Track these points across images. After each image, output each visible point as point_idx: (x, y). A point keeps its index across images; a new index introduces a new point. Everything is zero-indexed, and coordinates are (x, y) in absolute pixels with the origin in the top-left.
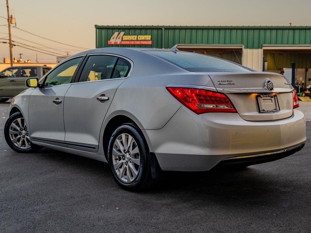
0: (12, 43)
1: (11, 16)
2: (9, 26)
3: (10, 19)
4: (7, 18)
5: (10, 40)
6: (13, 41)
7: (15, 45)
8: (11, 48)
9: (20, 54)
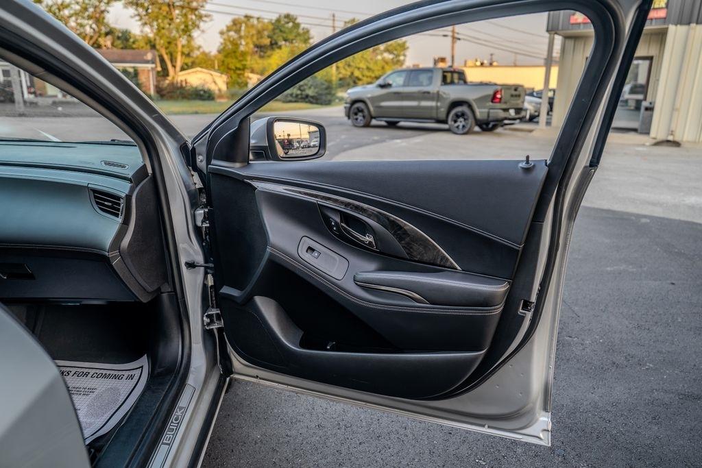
0: (456, 35)
5: (453, 31)
6: (458, 33)
7: (459, 39)
8: (453, 43)
9: (492, 55)
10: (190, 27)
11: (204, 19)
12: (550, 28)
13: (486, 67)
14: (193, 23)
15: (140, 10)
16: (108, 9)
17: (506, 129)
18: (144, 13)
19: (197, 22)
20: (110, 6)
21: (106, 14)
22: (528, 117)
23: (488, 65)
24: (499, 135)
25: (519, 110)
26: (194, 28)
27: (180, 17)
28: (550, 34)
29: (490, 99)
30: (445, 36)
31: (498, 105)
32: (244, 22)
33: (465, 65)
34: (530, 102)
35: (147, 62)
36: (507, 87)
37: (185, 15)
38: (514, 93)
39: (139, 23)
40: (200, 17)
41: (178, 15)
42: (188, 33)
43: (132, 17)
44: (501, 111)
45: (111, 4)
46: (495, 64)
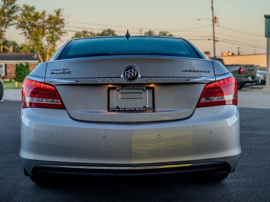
0: (216, 39)
1: (215, 17)
2: (214, 25)
3: (215, 20)
4: (212, 18)
5: (214, 37)
6: (217, 38)
7: (218, 41)
8: (214, 43)
9: (239, 48)
10: (55, 39)
11: (63, 34)
12: (267, 35)
13: (235, 56)
14: (56, 37)
15: (26, 30)
16: (6, 30)
17: (248, 88)
18: (27, 32)
19: (59, 36)
20: (7, 28)
21: (4, 33)
22: (260, 81)
23: (237, 54)
24: (244, 90)
25: (253, 77)
26: (57, 39)
27: (49, 33)
28: (267, 38)
29: (238, 72)
30: (209, 39)
31: (242, 75)
32: (82, 34)
33: (222, 56)
34: (261, 74)
35: (34, 59)
36: (246, 66)
37: (52, 32)
38: (250, 68)
39: (25, 37)
40: (61, 33)
41: (48, 32)
42: (53, 43)
43: (20, 34)
44: (244, 78)
45: (8, 27)
46: (241, 54)
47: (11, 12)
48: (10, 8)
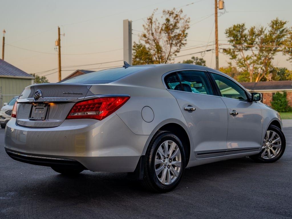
21: (271, 60)
43: (287, 60)
47: (279, 37)
48: (278, 32)
